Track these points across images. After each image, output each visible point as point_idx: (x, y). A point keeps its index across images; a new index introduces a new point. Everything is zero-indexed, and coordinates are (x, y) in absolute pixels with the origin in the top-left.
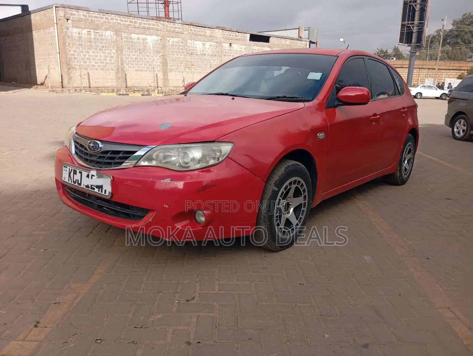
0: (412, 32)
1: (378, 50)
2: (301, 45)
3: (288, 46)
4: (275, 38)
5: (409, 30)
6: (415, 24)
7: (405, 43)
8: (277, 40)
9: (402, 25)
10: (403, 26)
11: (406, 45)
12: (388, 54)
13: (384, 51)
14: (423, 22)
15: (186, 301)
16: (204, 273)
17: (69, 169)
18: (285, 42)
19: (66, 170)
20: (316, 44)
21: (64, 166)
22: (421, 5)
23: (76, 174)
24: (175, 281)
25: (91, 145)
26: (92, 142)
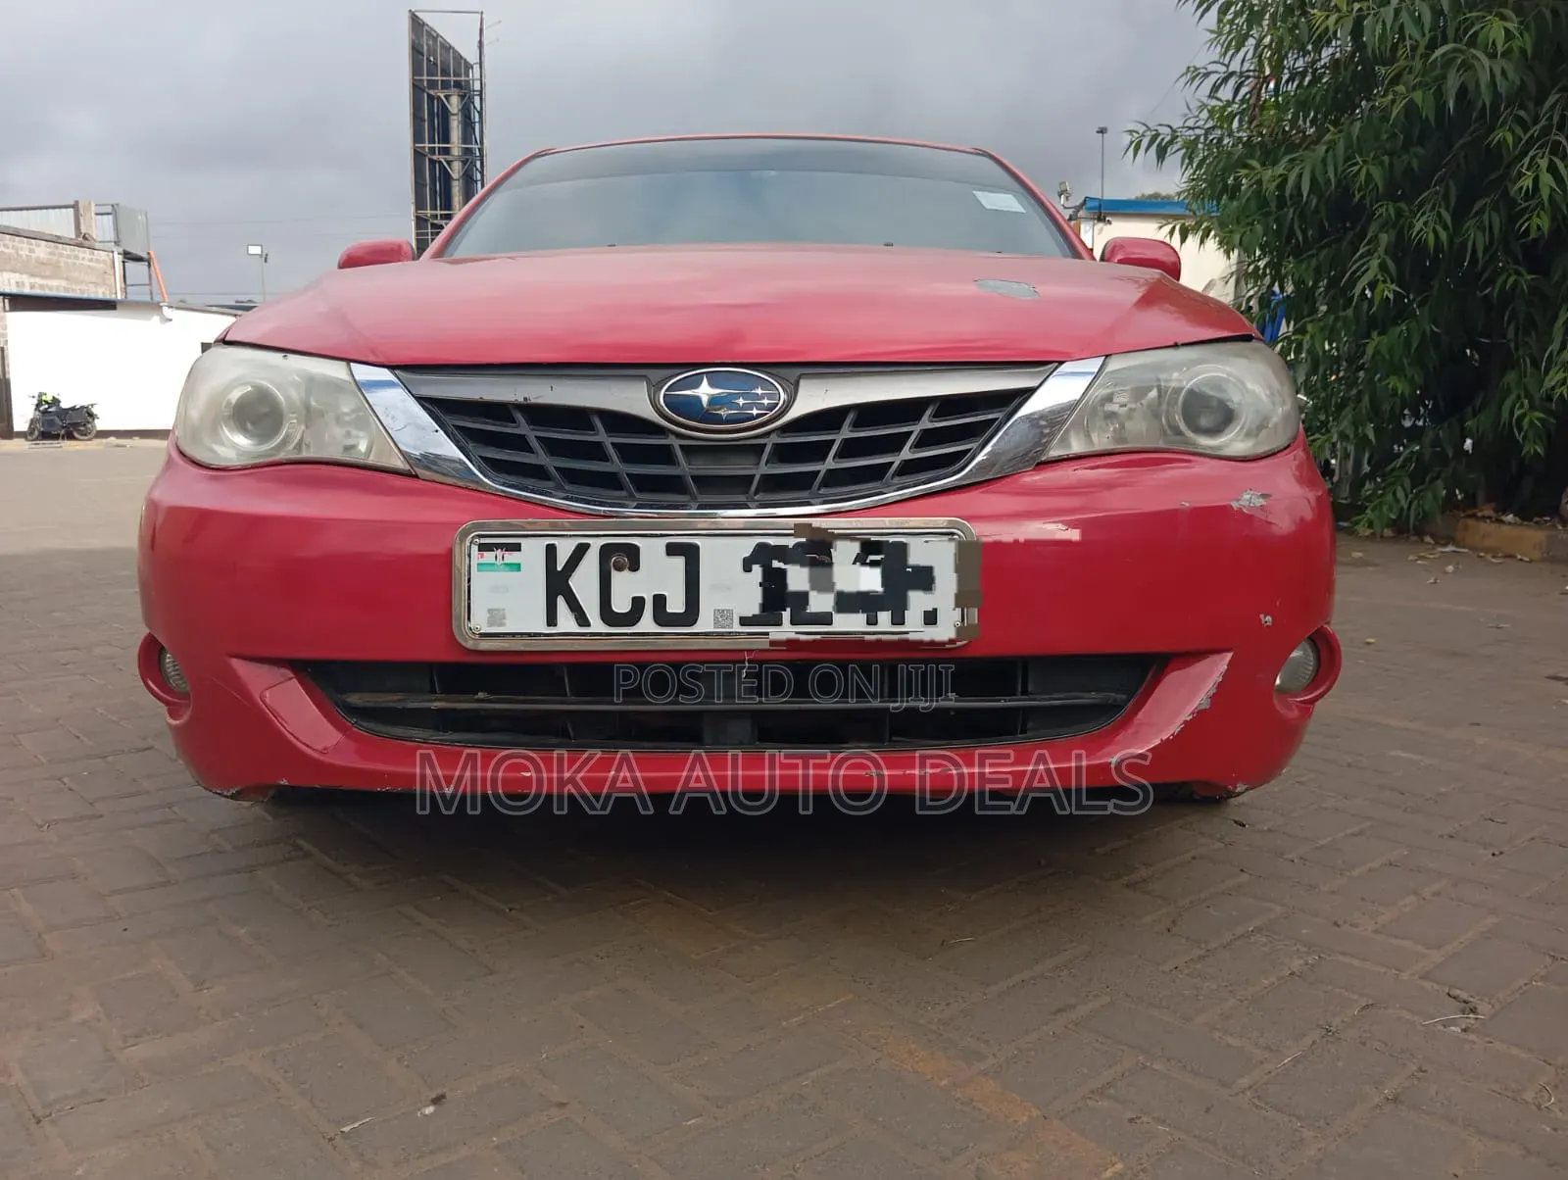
2: (92, 264)
3: (43, 264)
10: (420, 218)
15: (1471, 1016)
16: (1257, 923)
17: (551, 550)
18: (32, 251)
19: (505, 562)
20: (146, 263)
21: (483, 541)
22: (464, 163)
23: (635, 566)
24: (1266, 979)
25: (705, 391)
26: (702, 380)
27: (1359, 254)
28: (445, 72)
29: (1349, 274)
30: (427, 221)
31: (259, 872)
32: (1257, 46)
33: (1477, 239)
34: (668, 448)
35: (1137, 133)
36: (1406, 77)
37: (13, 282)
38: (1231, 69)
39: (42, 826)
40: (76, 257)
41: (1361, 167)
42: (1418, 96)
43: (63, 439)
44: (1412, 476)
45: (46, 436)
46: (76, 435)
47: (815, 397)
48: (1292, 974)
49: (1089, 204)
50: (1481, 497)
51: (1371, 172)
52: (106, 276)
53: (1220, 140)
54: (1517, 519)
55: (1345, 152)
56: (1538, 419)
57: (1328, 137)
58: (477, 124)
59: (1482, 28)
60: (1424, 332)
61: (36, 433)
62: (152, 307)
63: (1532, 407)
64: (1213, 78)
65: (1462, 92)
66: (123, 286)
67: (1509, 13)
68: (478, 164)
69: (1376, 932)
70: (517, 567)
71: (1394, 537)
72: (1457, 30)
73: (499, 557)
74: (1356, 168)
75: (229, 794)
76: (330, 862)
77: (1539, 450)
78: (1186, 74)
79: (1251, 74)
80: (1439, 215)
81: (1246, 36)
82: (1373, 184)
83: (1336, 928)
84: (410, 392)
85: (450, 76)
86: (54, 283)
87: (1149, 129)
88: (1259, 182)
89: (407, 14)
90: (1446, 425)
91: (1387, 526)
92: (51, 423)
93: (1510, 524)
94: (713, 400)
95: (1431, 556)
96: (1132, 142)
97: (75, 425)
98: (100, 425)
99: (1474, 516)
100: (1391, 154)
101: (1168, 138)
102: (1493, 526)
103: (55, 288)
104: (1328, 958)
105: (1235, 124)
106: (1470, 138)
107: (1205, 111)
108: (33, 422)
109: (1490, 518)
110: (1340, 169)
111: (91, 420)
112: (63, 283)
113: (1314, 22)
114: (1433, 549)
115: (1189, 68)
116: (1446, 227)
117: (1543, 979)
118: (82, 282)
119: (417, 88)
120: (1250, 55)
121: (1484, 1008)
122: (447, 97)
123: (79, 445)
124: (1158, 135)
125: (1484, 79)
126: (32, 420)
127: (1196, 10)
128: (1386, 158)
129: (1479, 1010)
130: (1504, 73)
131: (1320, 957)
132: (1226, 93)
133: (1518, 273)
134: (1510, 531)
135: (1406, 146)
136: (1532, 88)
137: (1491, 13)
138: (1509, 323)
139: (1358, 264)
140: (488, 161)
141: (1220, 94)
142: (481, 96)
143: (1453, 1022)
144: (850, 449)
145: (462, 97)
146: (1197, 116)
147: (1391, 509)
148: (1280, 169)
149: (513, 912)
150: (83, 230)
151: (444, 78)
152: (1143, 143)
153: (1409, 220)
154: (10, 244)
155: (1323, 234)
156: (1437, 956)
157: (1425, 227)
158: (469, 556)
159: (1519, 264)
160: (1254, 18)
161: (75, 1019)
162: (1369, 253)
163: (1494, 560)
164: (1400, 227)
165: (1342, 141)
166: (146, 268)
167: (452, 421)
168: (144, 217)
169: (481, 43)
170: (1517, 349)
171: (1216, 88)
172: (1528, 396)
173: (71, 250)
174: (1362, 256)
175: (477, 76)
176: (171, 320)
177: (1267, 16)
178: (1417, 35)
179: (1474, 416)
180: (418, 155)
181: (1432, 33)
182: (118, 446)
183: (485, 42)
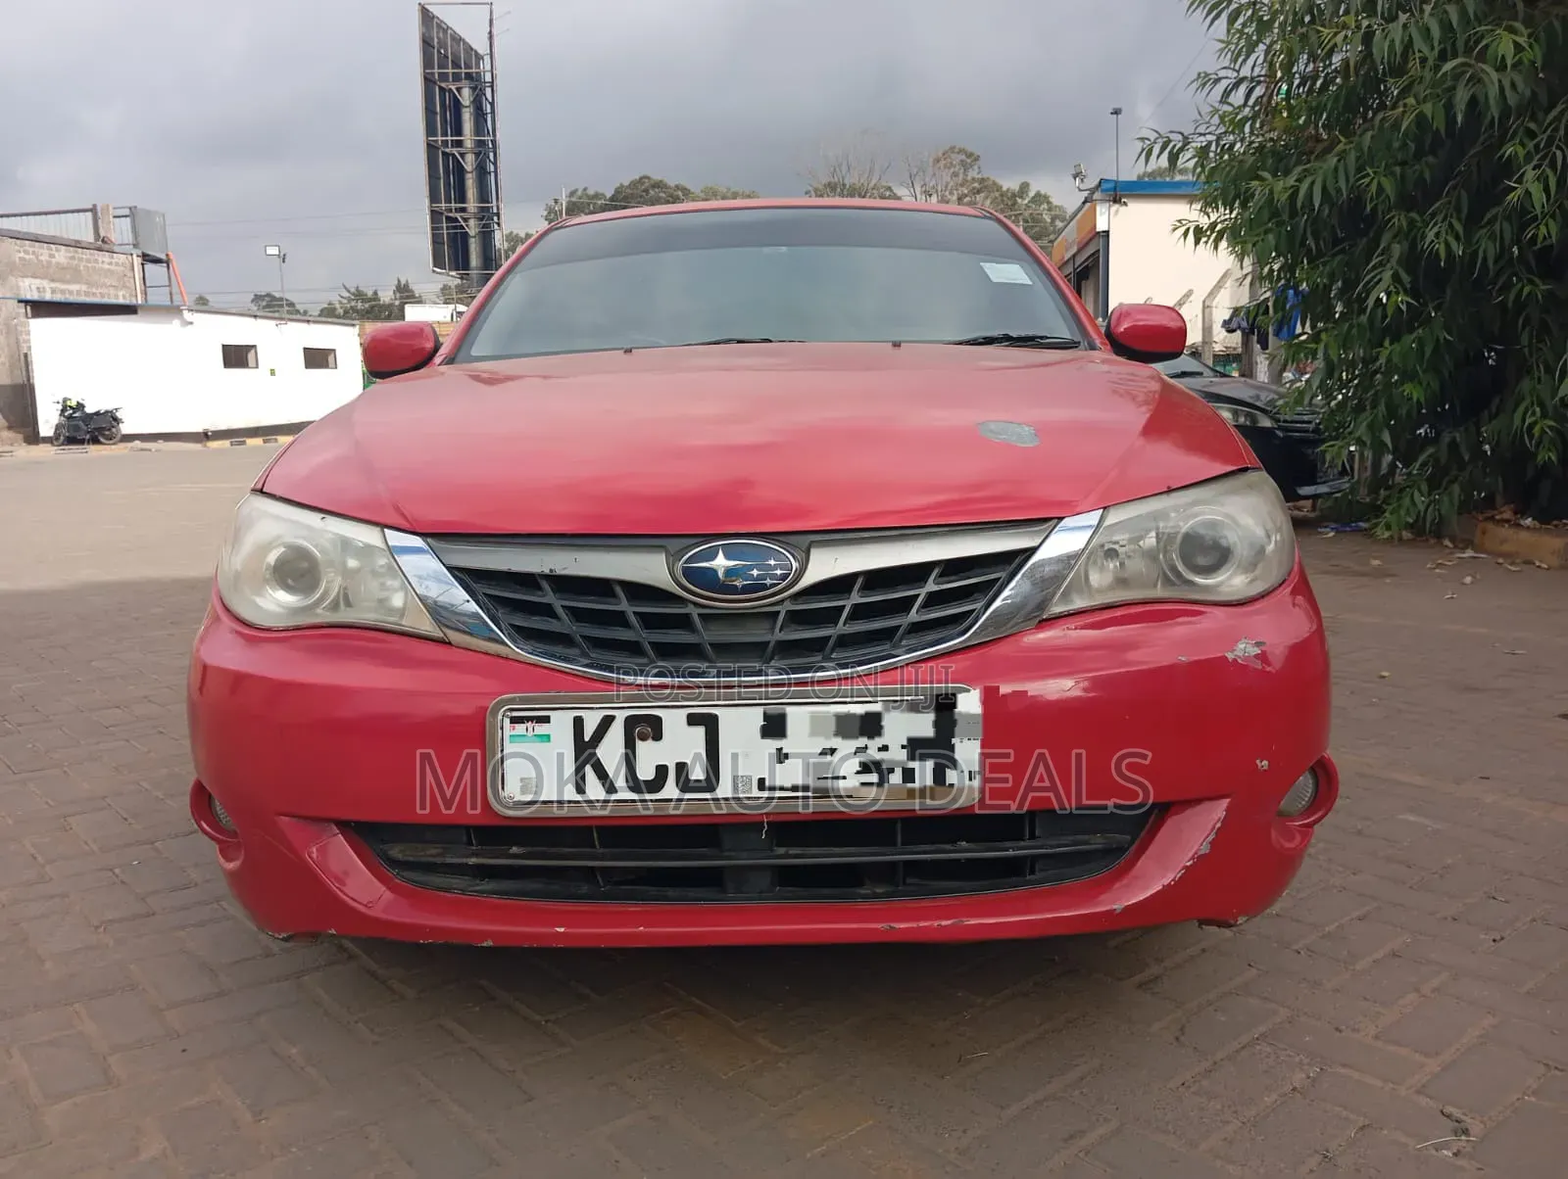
0: (465, 236)
1: (349, 291)
2: (113, 267)
3: (63, 268)
4: (11, 240)
5: (455, 228)
6: (469, 210)
7: (450, 270)
8: (17, 248)
9: (433, 212)
10: (435, 215)
11: (453, 273)
12: (381, 302)
13: (366, 295)
14: (488, 207)
15: (1463, 1138)
16: (1262, 1029)
17: (578, 723)
18: (52, 256)
19: (535, 733)
20: (165, 265)
21: (515, 714)
22: (477, 155)
23: (658, 736)
24: (1268, 1097)
25: (721, 562)
26: (718, 552)
27: (1371, 265)
28: (456, 65)
29: (1362, 285)
30: (442, 214)
31: (306, 978)
32: (1267, 53)
33: (1488, 249)
34: (687, 616)
35: (1149, 140)
36: (1416, 88)
37: (34, 287)
38: (1241, 75)
39: (97, 927)
40: (96, 261)
41: (1373, 178)
42: (1428, 109)
43: (88, 443)
44: (1429, 480)
45: (72, 441)
46: (102, 440)
47: (825, 565)
48: (1294, 1089)
49: (1105, 186)
50: (1499, 499)
51: (1381, 184)
52: (126, 279)
53: (1232, 146)
54: (1536, 522)
55: (1357, 161)
56: (1550, 427)
57: (1340, 147)
58: (489, 116)
59: (1492, 41)
60: (1438, 340)
61: (62, 438)
62: (172, 310)
63: (1544, 416)
64: (1224, 84)
65: (1473, 102)
66: (143, 288)
67: (1518, 25)
68: (491, 155)
69: (1376, 1037)
70: (547, 738)
71: (1414, 540)
72: (1467, 42)
73: (530, 729)
74: (1367, 180)
75: (281, 937)
76: (374, 966)
77: (1553, 458)
78: (1197, 79)
79: (1262, 79)
80: (1451, 225)
81: (1256, 44)
82: (1384, 196)
83: (1338, 1034)
84: (441, 561)
85: (461, 68)
86: (74, 287)
87: (1160, 136)
88: (1271, 192)
89: (417, 7)
90: (1462, 429)
91: (1406, 529)
92: (77, 428)
93: (1528, 528)
94: (729, 572)
95: (1450, 563)
96: (1143, 150)
97: (100, 430)
98: (126, 429)
99: (1492, 518)
100: (1403, 164)
101: (1179, 145)
102: (1511, 531)
103: (76, 293)
104: (1329, 1070)
105: (1247, 129)
106: (1481, 148)
107: (1217, 116)
108: (58, 427)
109: (1508, 521)
110: (1352, 180)
111: (115, 424)
112: (84, 288)
113: (1323, 38)
114: (1451, 553)
115: (1199, 74)
116: (1457, 238)
117: (1534, 1093)
118: (104, 285)
119: (428, 81)
120: (1260, 61)
121: (1476, 1128)
122: (459, 89)
123: (105, 450)
124: (1170, 141)
125: (1493, 92)
126: (57, 425)
127: (1205, 18)
128: (1398, 169)
129: (1471, 1132)
130: (1513, 85)
131: (1321, 1069)
132: (1238, 97)
133: (1531, 282)
134: (1527, 537)
135: (1419, 155)
136: (1543, 98)
137: (1499, 25)
138: (1524, 327)
139: (1372, 274)
140: (501, 151)
141: (1231, 99)
142: (492, 87)
143: (1446, 1145)
144: (859, 612)
145: (474, 89)
146: (1208, 122)
147: (1408, 513)
148: (1291, 181)
149: (549, 1024)
150: (102, 234)
151: (456, 71)
152: (1154, 149)
153: (1422, 230)
154: (31, 250)
155: (1336, 241)
156: (1433, 1065)
157: (1438, 237)
158: (502, 728)
159: (1533, 273)
160: (1264, 27)
161: (144, 1156)
162: (1381, 264)
163: (1513, 568)
164: (1412, 236)
165: (1353, 152)
166: (166, 269)
167: (481, 588)
168: (162, 219)
169: (490, 33)
170: (1531, 355)
171: (1227, 93)
172: (1542, 405)
173: (91, 254)
174: (1374, 268)
175: (488, 67)
176: (191, 323)
177: (1277, 25)
178: (1426, 51)
179: (1490, 421)
180: (431, 148)
181: (1442, 46)
182: (142, 450)
183: (495, 32)
